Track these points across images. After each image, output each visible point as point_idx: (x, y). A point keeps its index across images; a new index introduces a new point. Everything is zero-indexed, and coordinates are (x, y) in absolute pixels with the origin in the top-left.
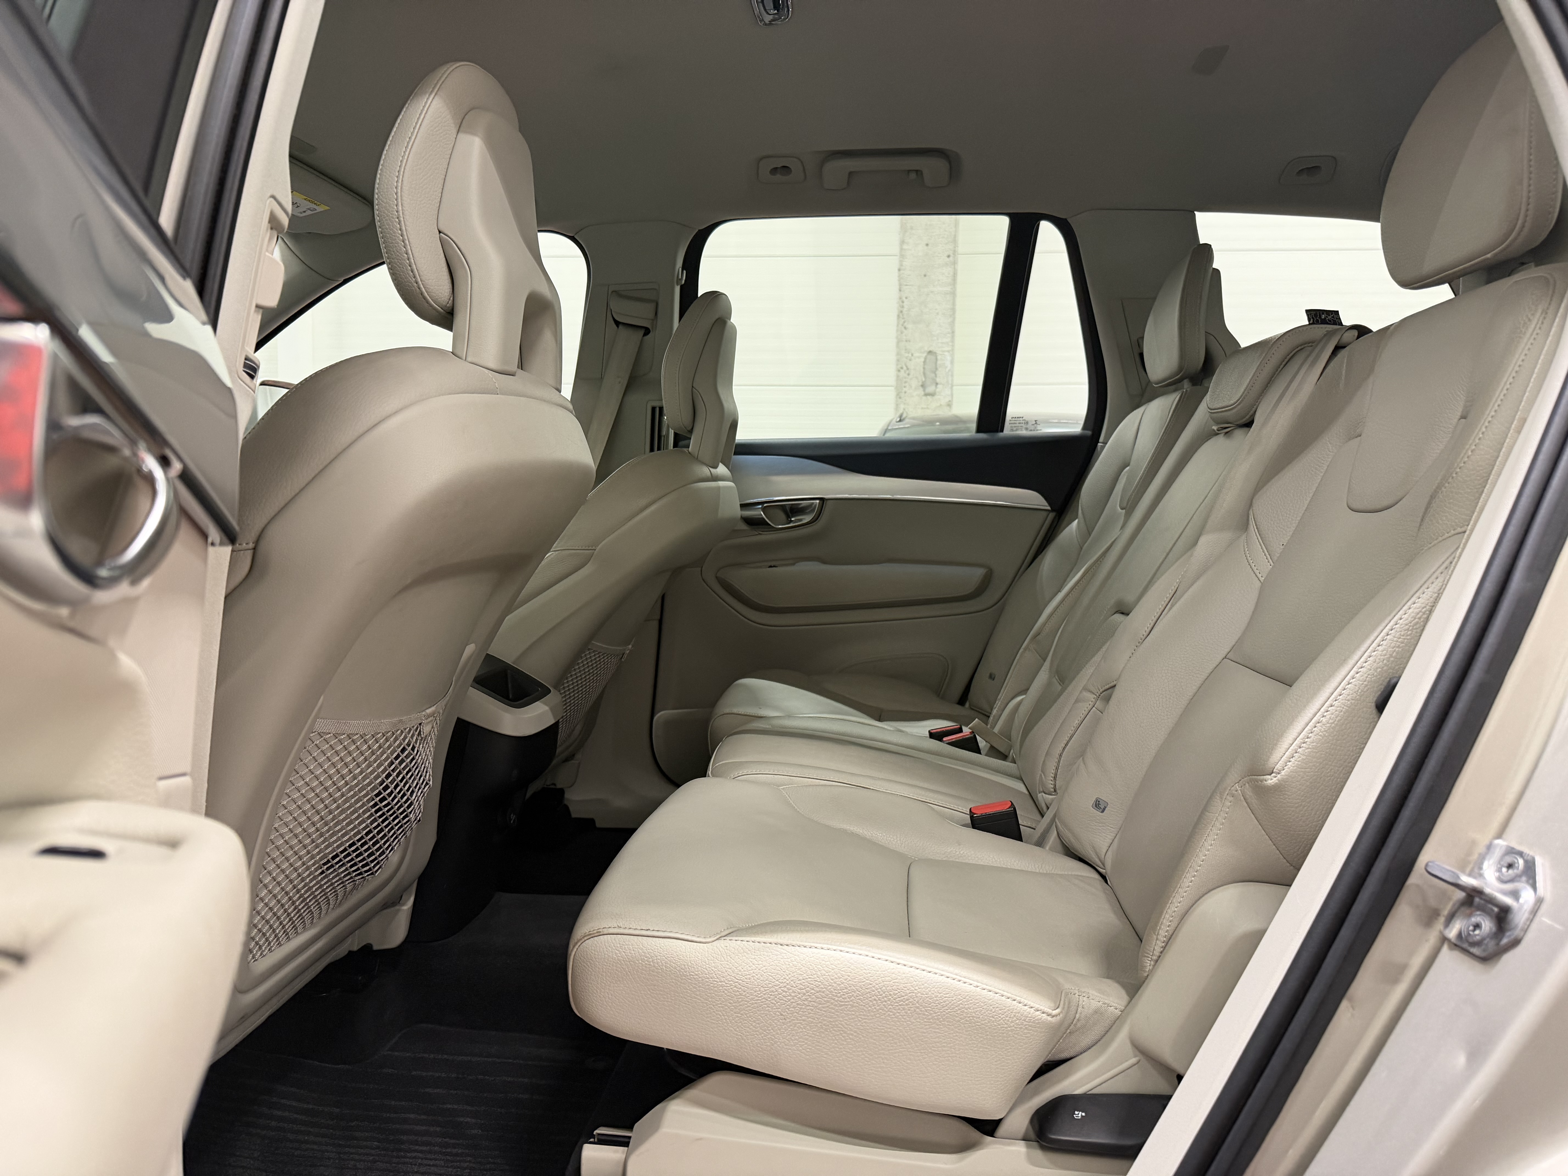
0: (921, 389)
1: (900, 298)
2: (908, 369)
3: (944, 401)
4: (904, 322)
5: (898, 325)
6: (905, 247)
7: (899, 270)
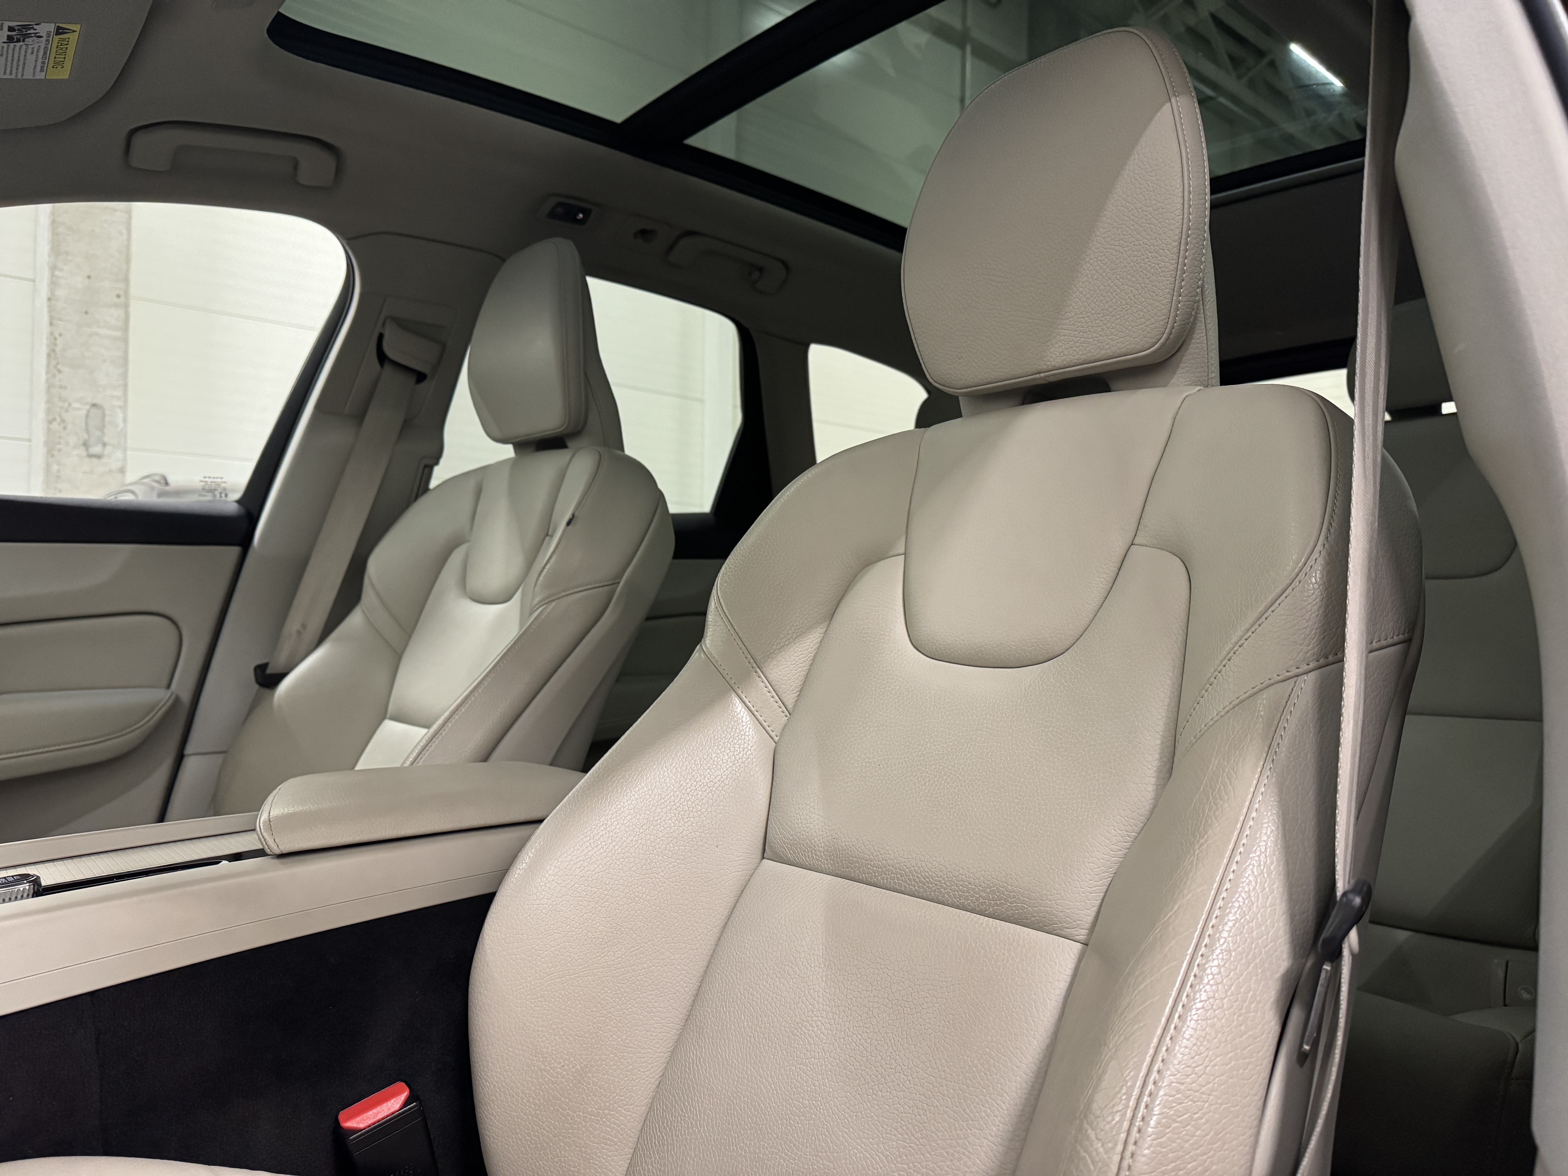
0: (83, 449)
1: (52, 334)
2: (63, 421)
3: (115, 465)
4: (58, 364)
5: (48, 366)
6: (57, 273)
7: (49, 299)
